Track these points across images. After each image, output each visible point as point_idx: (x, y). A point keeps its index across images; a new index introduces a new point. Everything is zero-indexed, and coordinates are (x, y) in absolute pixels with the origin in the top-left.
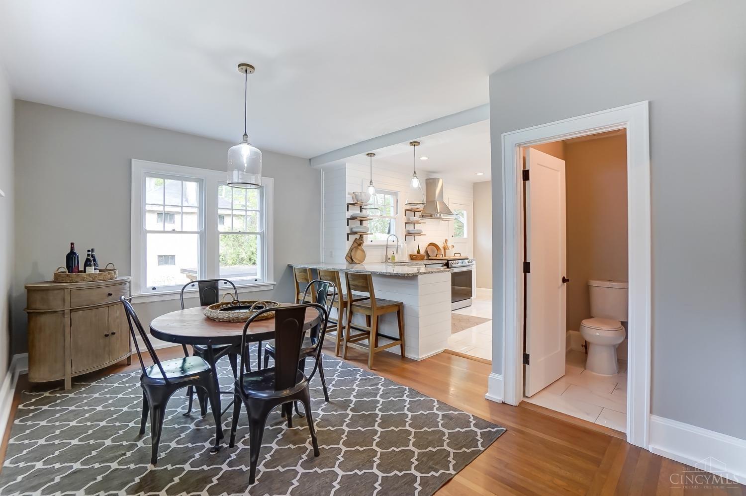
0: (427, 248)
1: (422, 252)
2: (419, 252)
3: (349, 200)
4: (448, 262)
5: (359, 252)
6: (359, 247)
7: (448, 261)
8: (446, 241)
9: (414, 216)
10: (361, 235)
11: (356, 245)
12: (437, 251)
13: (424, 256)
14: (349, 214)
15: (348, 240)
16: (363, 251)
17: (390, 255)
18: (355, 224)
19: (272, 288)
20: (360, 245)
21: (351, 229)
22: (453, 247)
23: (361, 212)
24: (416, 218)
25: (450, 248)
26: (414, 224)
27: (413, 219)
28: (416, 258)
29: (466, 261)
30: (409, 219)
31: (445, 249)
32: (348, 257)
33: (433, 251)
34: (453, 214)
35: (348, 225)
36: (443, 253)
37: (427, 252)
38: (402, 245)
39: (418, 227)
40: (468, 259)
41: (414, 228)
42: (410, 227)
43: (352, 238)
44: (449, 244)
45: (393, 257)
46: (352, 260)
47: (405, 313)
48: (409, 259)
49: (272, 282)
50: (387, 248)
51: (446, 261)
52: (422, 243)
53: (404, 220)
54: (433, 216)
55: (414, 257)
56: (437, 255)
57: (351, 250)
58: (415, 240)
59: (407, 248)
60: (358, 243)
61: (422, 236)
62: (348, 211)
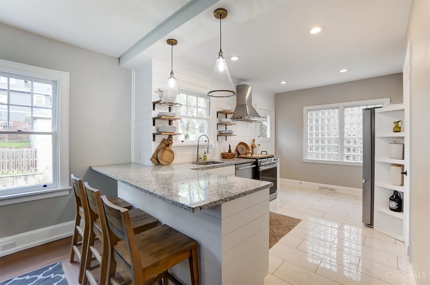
0: (237, 147)
1: (233, 151)
2: (230, 151)
3: (156, 99)
4: (257, 161)
5: (167, 153)
6: (167, 148)
7: (257, 159)
8: (254, 140)
9: (226, 118)
10: (170, 135)
11: (163, 145)
12: (246, 149)
13: (235, 155)
14: (155, 114)
15: (154, 140)
16: (172, 152)
17: (201, 155)
18: (162, 125)
19: (67, 193)
20: (168, 145)
21: (158, 130)
22: (260, 145)
23: (170, 111)
24: (228, 120)
25: (257, 147)
26: (226, 125)
27: (224, 120)
28: (227, 156)
29: (273, 159)
30: (221, 121)
31: (253, 147)
32: (153, 159)
33: (243, 150)
34: (260, 117)
35: (154, 125)
36: (251, 151)
37: (237, 151)
38: (213, 144)
39: (229, 128)
40: (273, 157)
41: (226, 129)
42: (222, 128)
43: (159, 139)
44: (256, 143)
45: (205, 157)
46: (159, 162)
47: (202, 256)
48: (221, 157)
49: (68, 187)
50: (198, 148)
51: (255, 160)
52: (233, 142)
53: (216, 121)
54: (243, 118)
55: (225, 155)
56: (246, 153)
57: (157, 151)
58: (226, 140)
59: (219, 147)
60: (167, 143)
61: (233, 137)
62: (154, 109)
